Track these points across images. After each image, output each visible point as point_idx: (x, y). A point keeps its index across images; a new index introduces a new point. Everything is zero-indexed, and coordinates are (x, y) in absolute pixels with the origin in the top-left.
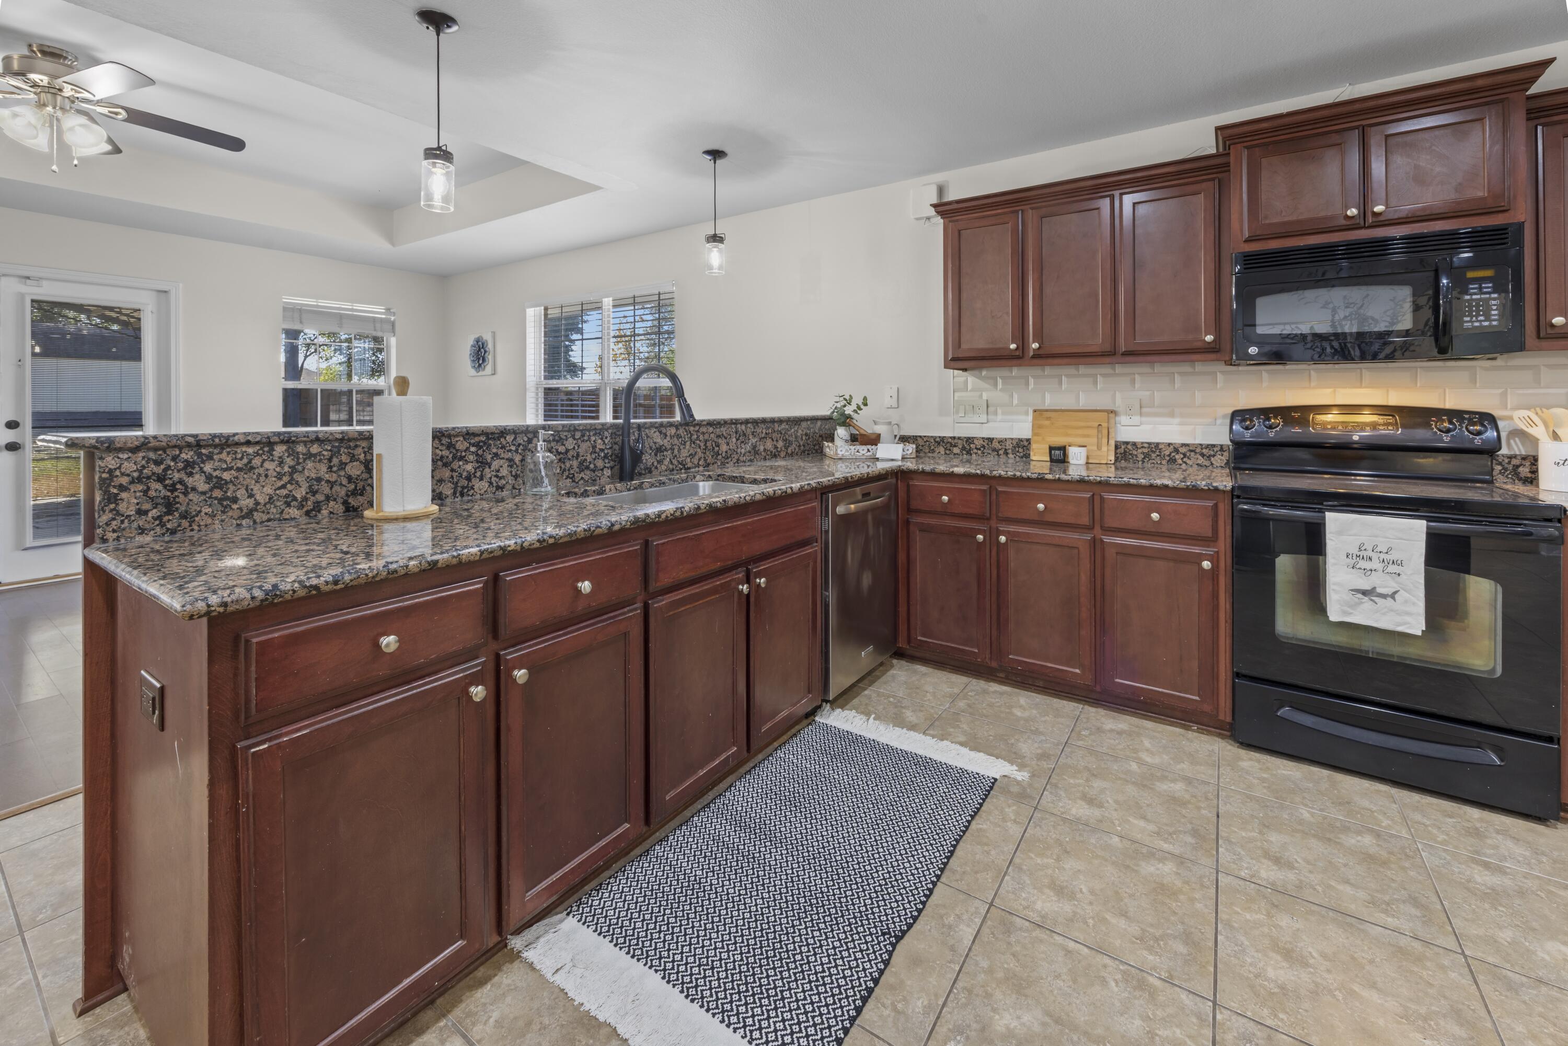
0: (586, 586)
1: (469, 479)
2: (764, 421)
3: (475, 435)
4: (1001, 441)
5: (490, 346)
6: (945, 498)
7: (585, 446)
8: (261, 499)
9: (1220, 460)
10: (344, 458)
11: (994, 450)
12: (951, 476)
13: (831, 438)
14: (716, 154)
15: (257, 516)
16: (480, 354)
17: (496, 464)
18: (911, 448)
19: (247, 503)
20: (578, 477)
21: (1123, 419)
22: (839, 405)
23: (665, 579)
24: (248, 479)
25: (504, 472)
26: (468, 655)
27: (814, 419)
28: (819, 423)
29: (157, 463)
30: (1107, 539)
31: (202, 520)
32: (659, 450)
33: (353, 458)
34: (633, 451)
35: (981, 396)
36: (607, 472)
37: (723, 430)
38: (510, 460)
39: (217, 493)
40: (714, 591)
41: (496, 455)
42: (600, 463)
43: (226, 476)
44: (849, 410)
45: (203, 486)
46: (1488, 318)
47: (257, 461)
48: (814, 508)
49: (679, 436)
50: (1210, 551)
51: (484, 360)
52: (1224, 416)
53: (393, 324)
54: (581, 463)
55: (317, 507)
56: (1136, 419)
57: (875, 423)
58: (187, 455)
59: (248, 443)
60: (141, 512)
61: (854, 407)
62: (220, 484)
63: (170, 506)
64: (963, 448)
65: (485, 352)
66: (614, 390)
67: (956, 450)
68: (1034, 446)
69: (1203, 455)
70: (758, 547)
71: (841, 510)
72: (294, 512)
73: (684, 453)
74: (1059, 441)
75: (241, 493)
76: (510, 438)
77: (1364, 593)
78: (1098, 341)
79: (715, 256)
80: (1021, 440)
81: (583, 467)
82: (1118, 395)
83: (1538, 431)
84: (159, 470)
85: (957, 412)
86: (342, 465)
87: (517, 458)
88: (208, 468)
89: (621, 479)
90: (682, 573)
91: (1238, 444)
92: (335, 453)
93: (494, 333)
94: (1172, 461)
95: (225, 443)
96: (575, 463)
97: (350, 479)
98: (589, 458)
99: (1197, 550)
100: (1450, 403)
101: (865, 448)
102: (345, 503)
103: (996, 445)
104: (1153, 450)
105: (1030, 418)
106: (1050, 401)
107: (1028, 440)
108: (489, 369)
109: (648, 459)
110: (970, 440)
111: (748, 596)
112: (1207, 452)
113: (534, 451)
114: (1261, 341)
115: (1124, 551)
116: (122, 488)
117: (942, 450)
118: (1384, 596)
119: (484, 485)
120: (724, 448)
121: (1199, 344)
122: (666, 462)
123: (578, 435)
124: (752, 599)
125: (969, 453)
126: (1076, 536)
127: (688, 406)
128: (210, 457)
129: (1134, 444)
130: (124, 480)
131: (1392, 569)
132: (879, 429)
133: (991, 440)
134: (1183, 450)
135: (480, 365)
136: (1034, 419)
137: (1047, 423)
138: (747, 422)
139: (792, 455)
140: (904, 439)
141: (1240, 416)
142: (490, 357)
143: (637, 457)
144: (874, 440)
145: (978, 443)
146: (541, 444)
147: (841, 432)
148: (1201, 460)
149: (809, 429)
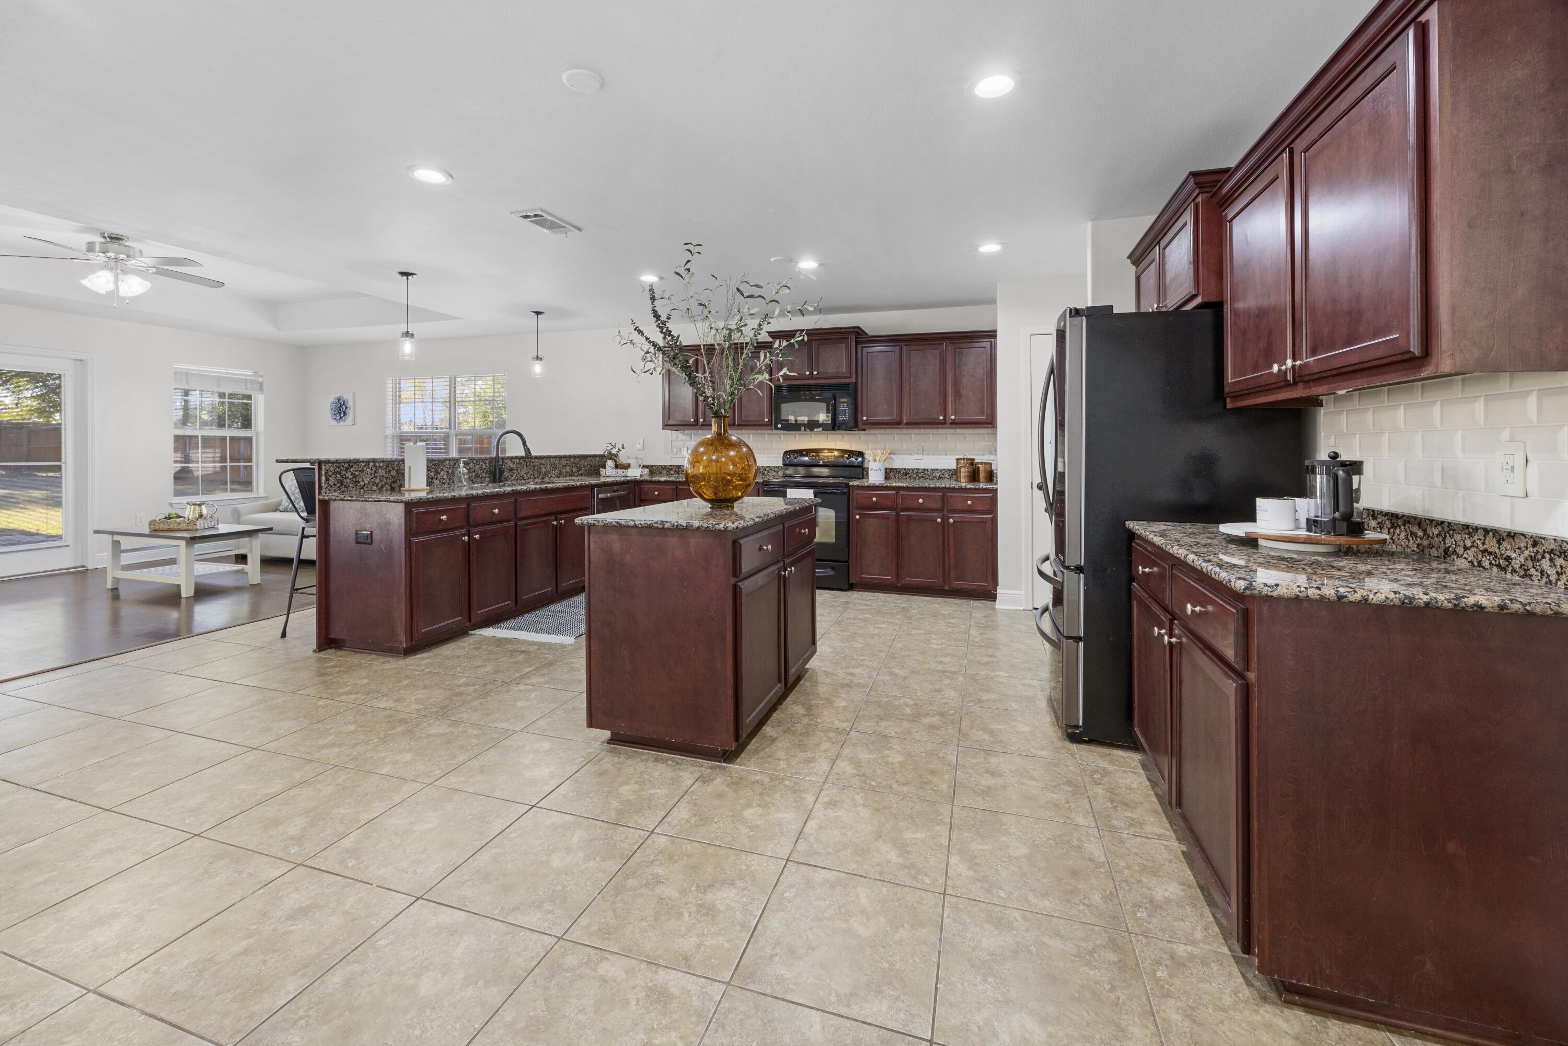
0: (496, 511)
1: (432, 479)
2: (565, 457)
3: (434, 461)
5: (350, 404)
6: (656, 493)
7: (477, 467)
8: (366, 482)
10: (390, 468)
12: (659, 482)
13: (604, 467)
14: (538, 313)
15: (365, 488)
16: (340, 409)
17: (442, 473)
18: (646, 471)
19: (362, 483)
20: (475, 480)
22: (608, 449)
23: (523, 514)
24: (362, 475)
25: (445, 477)
26: (461, 528)
27: (595, 456)
28: (598, 458)
29: (339, 468)
31: (350, 489)
32: (511, 470)
33: (393, 469)
34: (500, 469)
36: (487, 479)
37: (543, 461)
38: (447, 472)
39: (354, 479)
40: (542, 522)
41: (442, 469)
42: (484, 475)
43: (356, 473)
44: (614, 451)
45: (350, 477)
46: (845, 416)
47: (365, 469)
48: (587, 495)
49: (520, 464)
51: (345, 414)
53: (261, 384)
54: (476, 475)
55: (382, 487)
57: (629, 458)
58: (346, 465)
59: (363, 462)
60: (335, 485)
61: (617, 449)
62: (354, 476)
63: (342, 483)
64: (676, 471)
65: (346, 408)
66: (458, 438)
67: (672, 472)
70: (560, 508)
71: (600, 496)
72: (375, 488)
73: (523, 472)
75: (360, 480)
76: (447, 462)
79: (538, 368)
81: (477, 476)
84: (339, 470)
86: (390, 471)
87: (450, 471)
88: (351, 470)
89: (495, 482)
90: (529, 513)
91: (787, 465)
92: (388, 466)
93: (354, 394)
94: (764, 474)
95: (357, 462)
96: (473, 474)
97: (392, 476)
98: (479, 472)
101: (621, 471)
102: (391, 486)
108: (349, 419)
109: (506, 474)
110: (679, 467)
111: (556, 526)
112: (775, 469)
113: (459, 466)
114: (782, 422)
116: (330, 476)
117: (665, 472)
119: (438, 482)
120: (543, 470)
121: (763, 422)
122: (515, 476)
123: (475, 462)
124: (558, 529)
125: (678, 473)
127: (528, 449)
128: (352, 466)
130: (330, 473)
132: (630, 461)
134: (767, 469)
135: (341, 418)
138: (556, 457)
139: (581, 475)
140: (645, 467)
141: (786, 453)
142: (350, 412)
143: (502, 472)
144: (627, 467)
146: (462, 465)
147: (610, 463)
148: (774, 474)
149: (592, 461)
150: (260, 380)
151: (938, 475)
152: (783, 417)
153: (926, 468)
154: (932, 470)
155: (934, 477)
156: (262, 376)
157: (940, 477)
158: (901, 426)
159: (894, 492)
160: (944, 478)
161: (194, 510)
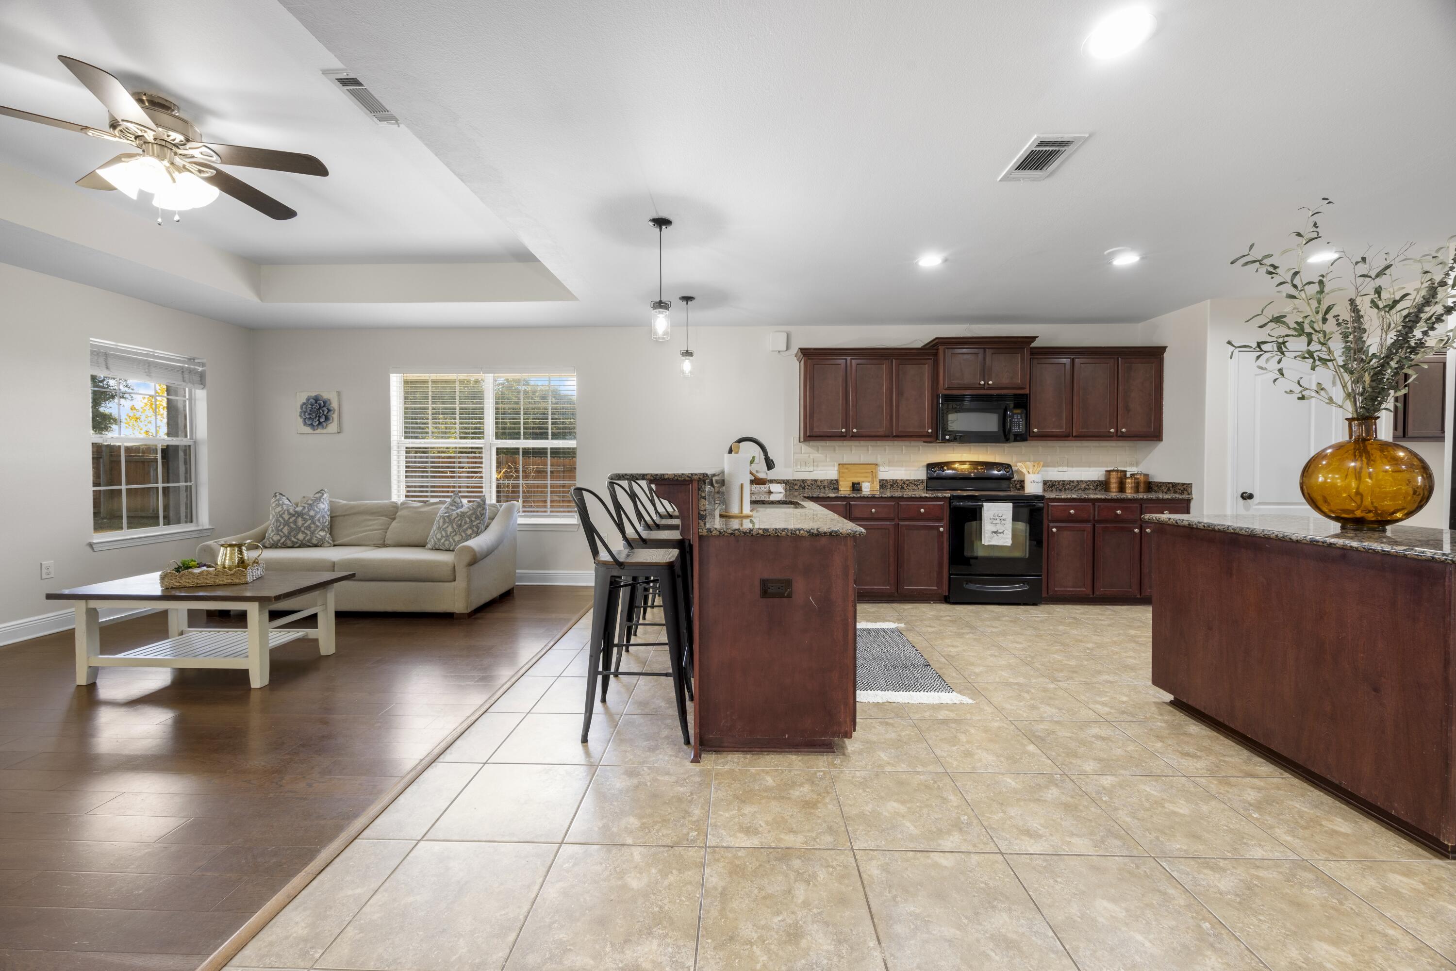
4: (821, 481)
5: (334, 405)
9: (921, 487)
11: (818, 486)
16: (318, 412)
21: (881, 468)
30: (901, 523)
35: (809, 456)
46: (1019, 427)
50: (941, 524)
51: (325, 418)
52: (923, 467)
56: (887, 468)
64: (801, 486)
65: (329, 411)
66: (497, 449)
67: (796, 487)
68: (841, 483)
69: (915, 485)
74: (856, 480)
77: (995, 532)
78: (883, 430)
80: (832, 480)
82: (879, 456)
83: (1024, 471)
85: (796, 465)
91: (929, 479)
93: (340, 392)
94: (902, 488)
99: (937, 524)
100: (998, 461)
103: (819, 483)
104: (894, 484)
105: (836, 468)
106: (846, 460)
107: (837, 481)
108: (332, 426)
110: (804, 481)
112: (916, 483)
114: (950, 433)
115: (909, 528)
117: (788, 487)
118: (1000, 533)
121: (925, 434)
125: (804, 488)
126: (888, 523)
129: (886, 480)
131: (1003, 522)
133: (816, 481)
134: (907, 483)
135: (319, 424)
136: (839, 468)
137: (846, 470)
141: (930, 466)
142: (334, 416)
145: (809, 484)
148: (914, 487)
150: (200, 369)
151: (1083, 486)
152: (950, 429)
153: (1072, 479)
154: (1078, 481)
155: (1080, 489)
156: (203, 365)
157: (1085, 489)
158: (1069, 438)
159: (1090, 505)
160: (1089, 489)
161: (232, 553)
